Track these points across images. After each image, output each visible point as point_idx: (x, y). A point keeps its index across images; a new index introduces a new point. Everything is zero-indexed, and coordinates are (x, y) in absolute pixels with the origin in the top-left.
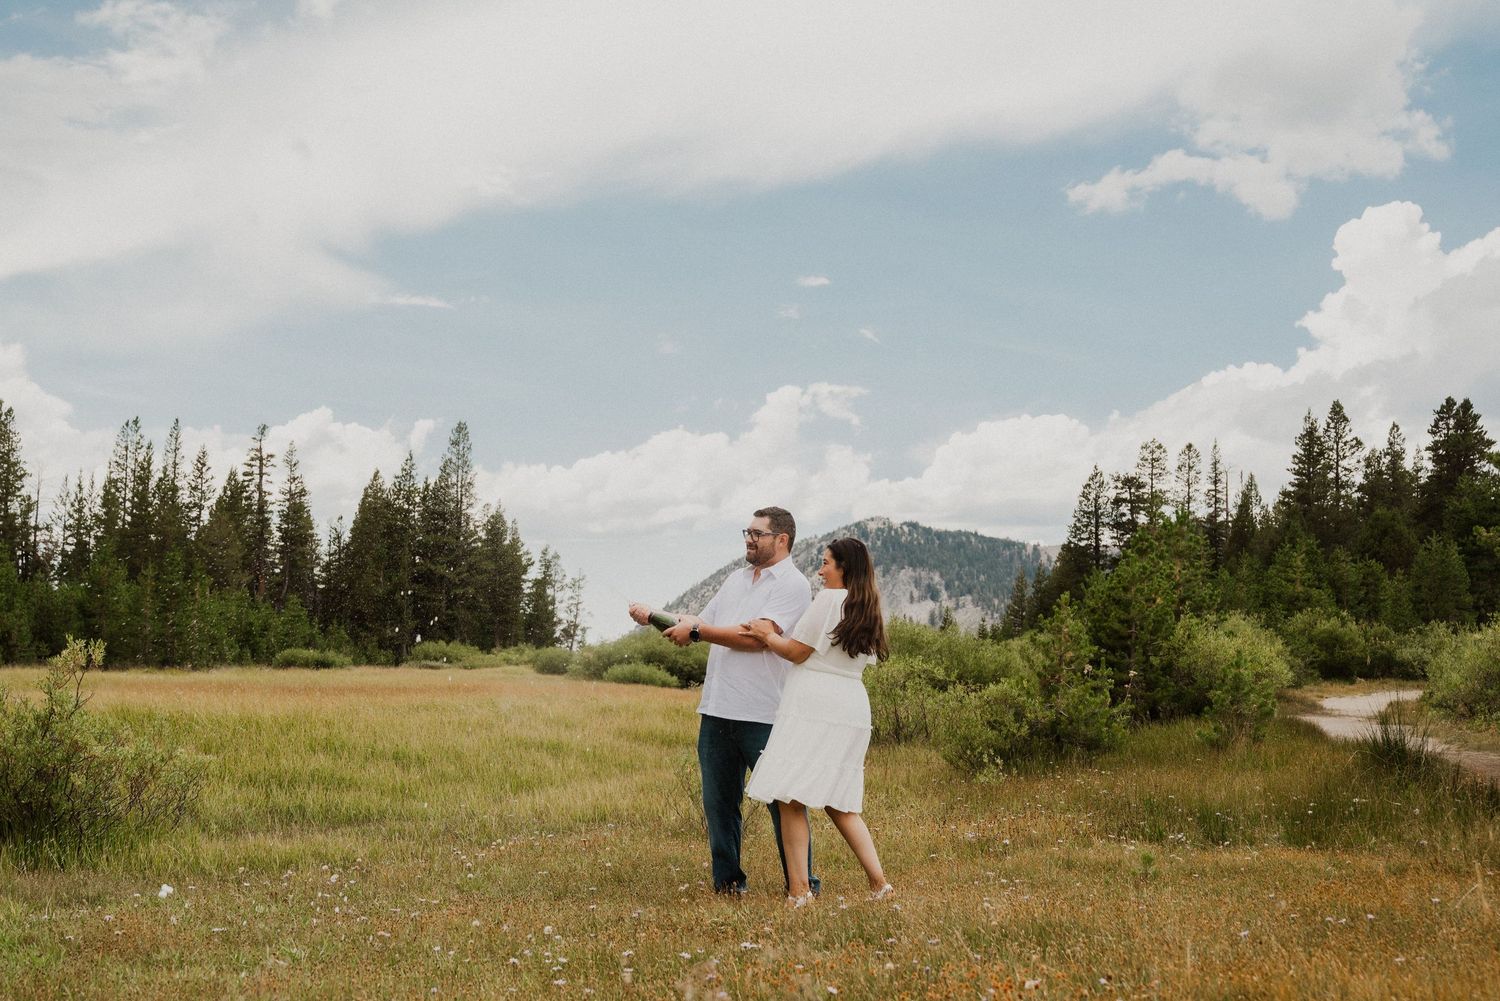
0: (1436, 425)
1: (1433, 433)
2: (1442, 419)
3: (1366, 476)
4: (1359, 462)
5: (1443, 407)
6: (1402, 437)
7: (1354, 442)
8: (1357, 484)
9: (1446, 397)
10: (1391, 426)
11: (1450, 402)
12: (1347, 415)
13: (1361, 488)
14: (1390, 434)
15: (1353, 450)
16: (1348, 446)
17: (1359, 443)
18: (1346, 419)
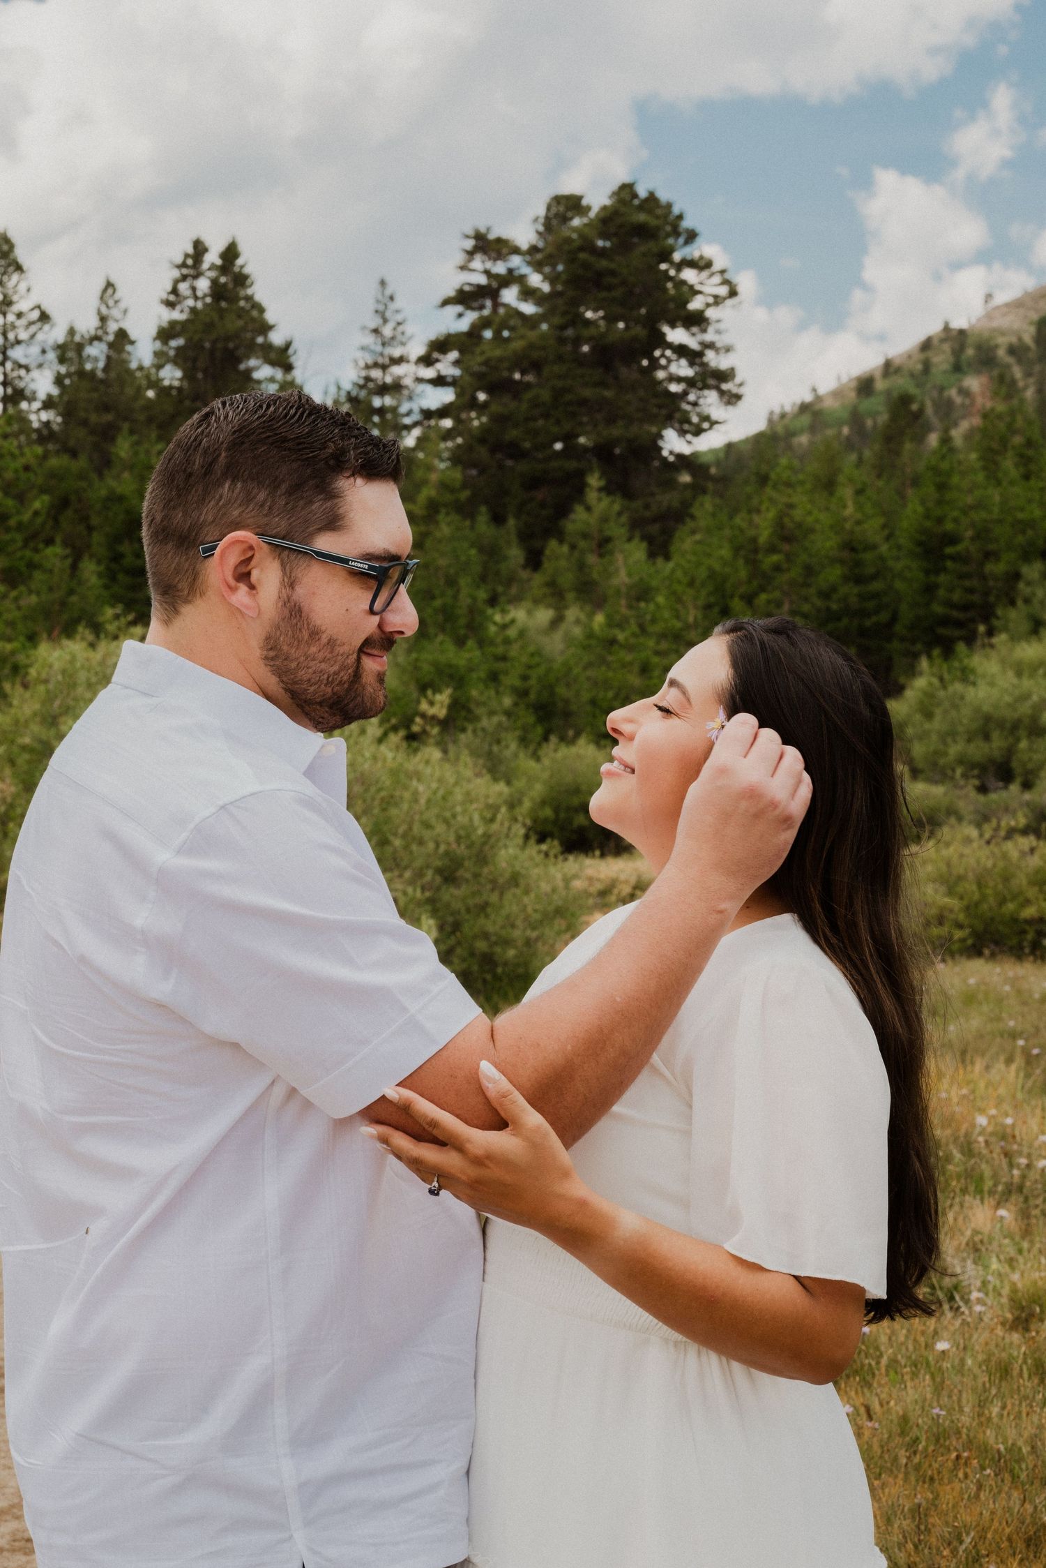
0: (175, 291)
1: (170, 305)
2: (184, 278)
3: (59, 381)
4: (44, 352)
5: (187, 256)
6: (122, 305)
7: (35, 315)
8: (42, 395)
9: (195, 239)
10: (102, 284)
11: (199, 249)
12: (21, 260)
13: (48, 404)
14: (102, 298)
15: (33, 329)
16: (23, 322)
17: (44, 317)
18: (19, 268)
